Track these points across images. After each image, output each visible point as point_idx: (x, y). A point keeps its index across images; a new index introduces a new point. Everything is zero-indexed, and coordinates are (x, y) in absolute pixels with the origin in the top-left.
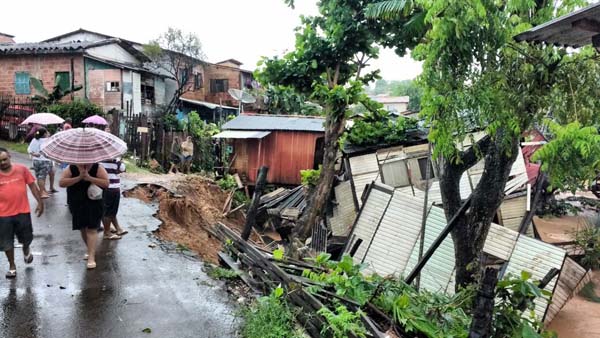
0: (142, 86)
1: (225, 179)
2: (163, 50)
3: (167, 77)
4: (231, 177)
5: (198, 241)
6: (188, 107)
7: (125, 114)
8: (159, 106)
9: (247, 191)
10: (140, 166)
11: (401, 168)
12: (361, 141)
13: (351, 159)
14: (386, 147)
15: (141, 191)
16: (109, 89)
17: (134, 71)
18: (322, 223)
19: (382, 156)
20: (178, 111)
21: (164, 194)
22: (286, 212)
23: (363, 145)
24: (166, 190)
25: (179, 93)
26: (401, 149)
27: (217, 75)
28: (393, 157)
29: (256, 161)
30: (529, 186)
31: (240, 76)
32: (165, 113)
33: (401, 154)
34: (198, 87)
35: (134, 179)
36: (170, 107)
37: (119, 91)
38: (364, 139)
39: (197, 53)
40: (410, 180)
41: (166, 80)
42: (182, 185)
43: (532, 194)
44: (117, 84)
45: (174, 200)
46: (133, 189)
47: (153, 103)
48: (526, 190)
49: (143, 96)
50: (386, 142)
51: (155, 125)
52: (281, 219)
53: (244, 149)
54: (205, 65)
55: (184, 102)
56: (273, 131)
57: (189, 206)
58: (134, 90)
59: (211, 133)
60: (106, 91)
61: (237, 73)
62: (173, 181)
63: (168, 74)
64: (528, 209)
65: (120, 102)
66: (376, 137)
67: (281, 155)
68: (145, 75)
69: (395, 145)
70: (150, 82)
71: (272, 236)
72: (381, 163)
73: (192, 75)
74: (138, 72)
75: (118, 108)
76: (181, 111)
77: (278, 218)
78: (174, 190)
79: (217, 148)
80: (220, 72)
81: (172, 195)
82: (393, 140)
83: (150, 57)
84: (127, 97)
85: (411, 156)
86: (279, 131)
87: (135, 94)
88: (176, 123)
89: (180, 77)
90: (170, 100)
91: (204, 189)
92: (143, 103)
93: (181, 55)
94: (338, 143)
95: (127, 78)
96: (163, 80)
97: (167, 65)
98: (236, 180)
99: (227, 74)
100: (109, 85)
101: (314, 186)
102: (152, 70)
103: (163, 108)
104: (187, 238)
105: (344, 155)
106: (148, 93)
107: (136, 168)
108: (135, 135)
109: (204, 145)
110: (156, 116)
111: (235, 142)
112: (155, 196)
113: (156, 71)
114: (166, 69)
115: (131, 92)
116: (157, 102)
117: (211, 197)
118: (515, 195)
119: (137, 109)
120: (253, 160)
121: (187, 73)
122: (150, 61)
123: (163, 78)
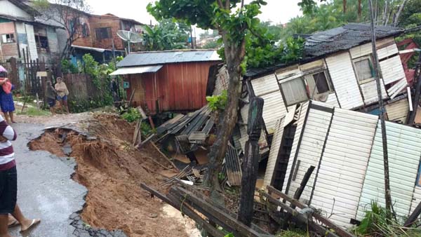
0: (36, 37)
1: (129, 112)
2: (51, 4)
3: (58, 27)
4: (135, 109)
5: (122, 185)
6: (80, 53)
7: (23, 62)
8: (54, 53)
9: (151, 121)
10: (44, 109)
11: (299, 85)
12: (258, 63)
13: (252, 82)
14: (284, 67)
15: (50, 137)
16: (5, 40)
17: (26, 22)
18: (229, 144)
19: (280, 76)
20: (71, 56)
21: (76, 138)
22: (191, 137)
23: (260, 67)
24: (77, 133)
25: (71, 41)
26: (297, 68)
27: (101, 24)
28: (290, 75)
29: (151, 92)
30: (409, 89)
31: (120, 24)
32: (60, 59)
33: (298, 72)
34: (86, 35)
35: (40, 124)
36: (64, 54)
37: (14, 41)
38: (261, 62)
39: (82, 5)
40: (308, 95)
41: (57, 30)
42: (92, 124)
43: (412, 96)
44: (12, 35)
45: (88, 144)
46: (40, 138)
47: (48, 51)
48: (407, 92)
49: (38, 46)
50: (282, 63)
51: (53, 69)
52: (190, 144)
53: (139, 84)
54: (89, 16)
55: (76, 49)
56: (165, 65)
57: (106, 148)
58: (29, 40)
59: (105, 72)
60: (2, 43)
61: (118, 21)
62: (81, 122)
63: (58, 24)
64: (411, 109)
65: (17, 52)
66: (272, 58)
67: (174, 85)
68: (37, 26)
69: (292, 64)
70: (43, 33)
71: (180, 159)
72: (280, 82)
73: (80, 25)
74: (31, 23)
75: (16, 57)
76: (74, 56)
77: (187, 143)
78: (85, 132)
79: (114, 85)
80: (103, 21)
81: (85, 139)
82: (290, 59)
83: (39, 10)
84: (22, 46)
85: (306, 73)
86: (169, 64)
87: (30, 44)
88: (71, 67)
89: (69, 26)
90: (63, 48)
91: (112, 125)
92: (39, 52)
93: (68, 8)
94: (241, 67)
95: (21, 30)
96: (55, 31)
97: (56, 16)
98: (139, 112)
99: (110, 22)
100: (4, 37)
101: (222, 111)
102: (43, 22)
103: (58, 55)
104: (109, 183)
105: (245, 78)
106: (42, 42)
107: (41, 111)
108: (35, 80)
109: (100, 83)
110: (53, 63)
111: (129, 78)
112: (65, 141)
113: (48, 23)
114: (56, 20)
115: (26, 42)
116: (52, 50)
117: (119, 131)
118: (398, 98)
119: (34, 56)
120: (149, 92)
121: (75, 24)
122: (41, 15)
123: (54, 28)
